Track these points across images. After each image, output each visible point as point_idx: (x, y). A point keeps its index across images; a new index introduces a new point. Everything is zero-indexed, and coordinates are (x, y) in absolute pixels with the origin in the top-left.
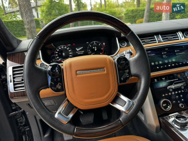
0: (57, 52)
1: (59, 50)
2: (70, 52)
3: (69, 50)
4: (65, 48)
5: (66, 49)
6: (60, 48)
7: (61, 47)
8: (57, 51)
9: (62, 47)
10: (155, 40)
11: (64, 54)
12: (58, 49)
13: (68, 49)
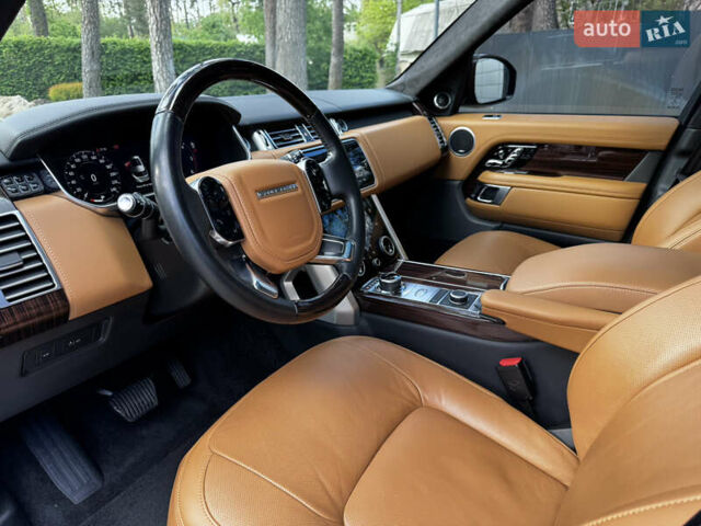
0: (71, 174)
1: (77, 164)
2: (112, 170)
3: (107, 163)
4: (94, 158)
5: (97, 161)
6: (78, 160)
7: (79, 156)
8: (70, 170)
9: (85, 157)
10: (300, 136)
11: (94, 178)
12: (73, 162)
13: (102, 161)
